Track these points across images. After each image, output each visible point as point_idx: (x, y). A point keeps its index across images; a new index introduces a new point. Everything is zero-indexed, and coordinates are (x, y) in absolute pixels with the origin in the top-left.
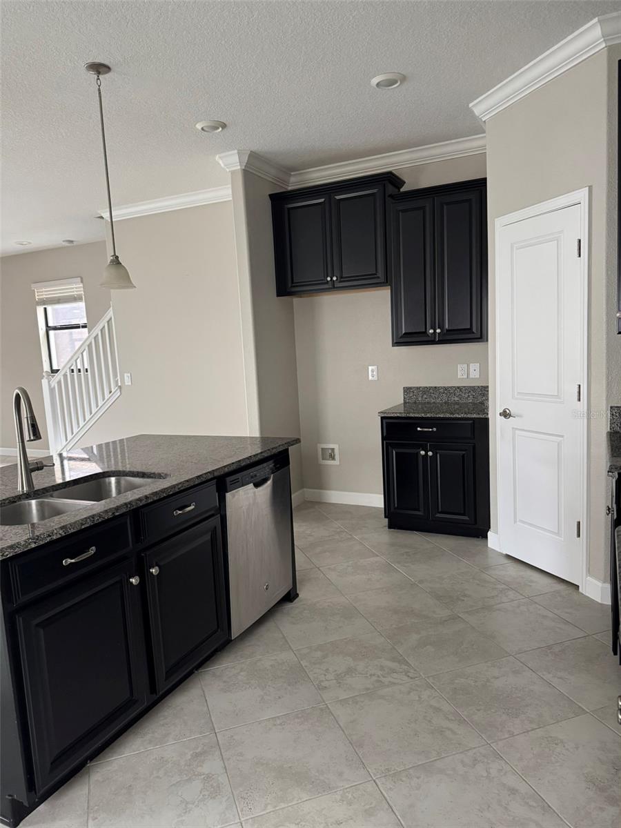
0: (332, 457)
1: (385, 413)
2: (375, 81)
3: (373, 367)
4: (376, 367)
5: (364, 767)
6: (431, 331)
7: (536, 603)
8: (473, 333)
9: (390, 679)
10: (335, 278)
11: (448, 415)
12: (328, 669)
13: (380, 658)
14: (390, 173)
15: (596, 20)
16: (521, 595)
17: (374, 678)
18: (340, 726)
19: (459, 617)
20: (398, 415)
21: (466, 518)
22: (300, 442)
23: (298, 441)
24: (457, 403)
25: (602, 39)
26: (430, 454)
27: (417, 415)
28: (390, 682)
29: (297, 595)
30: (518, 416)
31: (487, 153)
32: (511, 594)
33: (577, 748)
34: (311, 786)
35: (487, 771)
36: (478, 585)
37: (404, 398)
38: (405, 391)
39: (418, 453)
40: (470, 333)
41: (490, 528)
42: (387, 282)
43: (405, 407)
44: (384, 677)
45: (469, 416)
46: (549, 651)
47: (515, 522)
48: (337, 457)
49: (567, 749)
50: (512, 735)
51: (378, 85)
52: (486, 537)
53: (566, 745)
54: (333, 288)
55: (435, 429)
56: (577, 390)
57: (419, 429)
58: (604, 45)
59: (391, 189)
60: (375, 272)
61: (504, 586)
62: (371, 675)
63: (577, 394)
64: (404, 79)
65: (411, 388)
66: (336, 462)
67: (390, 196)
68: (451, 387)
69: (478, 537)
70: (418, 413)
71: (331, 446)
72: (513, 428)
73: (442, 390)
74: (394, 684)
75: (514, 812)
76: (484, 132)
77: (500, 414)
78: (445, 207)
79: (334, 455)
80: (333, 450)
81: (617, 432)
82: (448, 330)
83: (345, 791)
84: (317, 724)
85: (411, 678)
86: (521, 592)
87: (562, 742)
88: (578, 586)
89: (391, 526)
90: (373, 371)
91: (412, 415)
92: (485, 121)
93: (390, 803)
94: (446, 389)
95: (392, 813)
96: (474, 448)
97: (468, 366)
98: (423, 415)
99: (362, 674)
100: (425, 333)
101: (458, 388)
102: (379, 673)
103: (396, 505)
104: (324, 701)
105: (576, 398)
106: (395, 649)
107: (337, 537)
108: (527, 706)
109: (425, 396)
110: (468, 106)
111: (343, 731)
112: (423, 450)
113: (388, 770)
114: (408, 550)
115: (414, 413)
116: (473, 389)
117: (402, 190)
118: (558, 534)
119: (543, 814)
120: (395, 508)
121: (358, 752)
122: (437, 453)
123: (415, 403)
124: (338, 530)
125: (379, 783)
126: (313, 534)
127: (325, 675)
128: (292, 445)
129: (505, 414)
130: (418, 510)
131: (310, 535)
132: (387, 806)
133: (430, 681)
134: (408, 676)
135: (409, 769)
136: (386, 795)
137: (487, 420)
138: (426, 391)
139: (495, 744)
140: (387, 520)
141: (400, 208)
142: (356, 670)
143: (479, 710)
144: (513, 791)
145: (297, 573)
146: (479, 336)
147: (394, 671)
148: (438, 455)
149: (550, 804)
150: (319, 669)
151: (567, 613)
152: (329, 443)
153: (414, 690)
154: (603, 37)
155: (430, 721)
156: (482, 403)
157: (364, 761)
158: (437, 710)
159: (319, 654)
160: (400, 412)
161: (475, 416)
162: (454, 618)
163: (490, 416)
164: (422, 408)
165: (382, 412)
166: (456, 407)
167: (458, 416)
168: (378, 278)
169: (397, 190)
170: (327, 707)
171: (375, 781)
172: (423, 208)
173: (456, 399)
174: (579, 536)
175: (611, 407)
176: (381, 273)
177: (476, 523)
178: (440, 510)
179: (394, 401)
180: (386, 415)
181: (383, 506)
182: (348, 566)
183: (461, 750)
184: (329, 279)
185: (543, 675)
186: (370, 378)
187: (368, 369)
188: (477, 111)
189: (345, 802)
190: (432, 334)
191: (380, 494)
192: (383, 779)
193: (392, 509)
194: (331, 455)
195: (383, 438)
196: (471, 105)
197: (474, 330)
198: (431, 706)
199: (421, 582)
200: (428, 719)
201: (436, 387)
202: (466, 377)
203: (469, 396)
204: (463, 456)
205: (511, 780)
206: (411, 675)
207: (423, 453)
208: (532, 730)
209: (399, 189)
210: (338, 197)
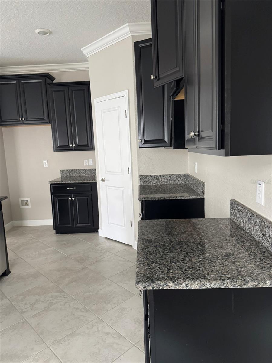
0: (27, 204)
1: (52, 182)
2: (37, 31)
3: (46, 161)
4: (47, 161)
5: (44, 342)
6: (71, 145)
7: (117, 255)
8: (89, 146)
9: (56, 300)
10: (23, 119)
11: (80, 182)
12: (26, 303)
13: (51, 292)
14: (48, 74)
15: (127, 24)
16: (111, 253)
17: (49, 302)
18: (32, 328)
19: (86, 267)
20: (58, 183)
21: (89, 225)
22: (7, 198)
23: (6, 198)
24: (84, 176)
25: (130, 33)
26: (73, 199)
27: (67, 182)
28: (56, 302)
29: (10, 272)
30: (108, 181)
31: (89, 71)
32: (107, 254)
33: (131, 310)
34: (18, 359)
35: (97, 329)
36: (94, 252)
37: (61, 175)
38: (61, 172)
39: (68, 199)
40: (87, 147)
41: (99, 227)
42: (49, 122)
43: (62, 179)
44: (53, 300)
45: (89, 182)
46: (121, 274)
47: (108, 224)
48: (29, 204)
49: (128, 311)
50: (107, 311)
51: (39, 33)
52: (97, 231)
53: (127, 310)
54: (23, 123)
55: (75, 188)
56: (128, 170)
57: (68, 188)
58: (131, 35)
59: (48, 81)
60: (43, 117)
61: (105, 251)
62: (47, 301)
63: (128, 171)
64: (51, 33)
65: (64, 170)
66: (29, 206)
67: (48, 84)
68: (81, 170)
69: (95, 232)
70: (67, 181)
71: (26, 199)
72: (106, 186)
73: (77, 171)
74: (58, 302)
75: (108, 342)
76: (88, 62)
77: (101, 180)
78: (73, 91)
79: (28, 203)
80: (27, 201)
81: (142, 185)
82: (78, 145)
83: (35, 356)
84: (21, 330)
85: (66, 298)
86: (111, 252)
87: (126, 308)
88: (132, 246)
89: (57, 233)
90: (45, 163)
91: (64, 182)
92: (88, 57)
93: (56, 354)
94: (79, 170)
95: (57, 359)
96: (92, 194)
97: (88, 161)
98: (69, 182)
99: (43, 301)
100: (68, 146)
101: (85, 170)
102: (51, 299)
103: (59, 223)
104: (24, 318)
105: (128, 173)
106: (58, 287)
107: (30, 242)
108: (113, 298)
109: (70, 174)
110: (80, 49)
111: (34, 329)
112: (70, 197)
113: (55, 341)
114: (64, 243)
115: (66, 181)
116: (91, 170)
117: (54, 82)
118: (124, 226)
119: (119, 339)
120: (58, 225)
121: (41, 337)
122: (76, 198)
123: (66, 177)
124: (31, 238)
125: (51, 348)
126: (18, 242)
127: (25, 306)
128: (3, 200)
129: (103, 180)
130: (69, 224)
131: (16, 243)
132: (54, 356)
133: (74, 297)
134: (64, 297)
135: (64, 337)
136: (54, 352)
137: (96, 183)
138: (71, 171)
139: (101, 317)
140: (55, 230)
141: (54, 90)
142: (40, 300)
143: (94, 304)
144: (108, 334)
145: (9, 262)
146: (91, 148)
147: (57, 297)
148: (77, 199)
149: (122, 335)
150: (22, 304)
151: (128, 257)
152: (24, 198)
153: (67, 303)
154: (130, 31)
155: (74, 314)
156: (94, 176)
157: (44, 340)
158: (77, 309)
159: (21, 297)
160: (60, 181)
161: (91, 181)
162: (84, 268)
163: (97, 181)
164: (69, 179)
165: (50, 182)
166: (84, 178)
167: (84, 182)
168: (45, 120)
169: (52, 82)
170: (26, 321)
171: (49, 347)
172: (64, 91)
173: (84, 174)
174: (131, 226)
175: (140, 176)
176: (46, 118)
177: (94, 226)
178: (78, 223)
179: (56, 177)
180: (52, 183)
181: (53, 225)
182: (36, 254)
183: (87, 323)
184: (20, 119)
185: (119, 284)
186: (44, 166)
187: (43, 162)
188: (85, 52)
189: (35, 361)
190: (71, 146)
191: (51, 219)
192: (53, 345)
193: (57, 225)
194: (26, 203)
195: (52, 194)
196: (81, 49)
197: (89, 145)
198: (74, 308)
199: (70, 255)
200: (73, 314)
201: (75, 170)
202: (87, 165)
203: (89, 173)
204: (87, 198)
205: (107, 330)
206: (65, 297)
207: (70, 199)
208: (115, 307)
209: (53, 81)
210: (23, 82)
